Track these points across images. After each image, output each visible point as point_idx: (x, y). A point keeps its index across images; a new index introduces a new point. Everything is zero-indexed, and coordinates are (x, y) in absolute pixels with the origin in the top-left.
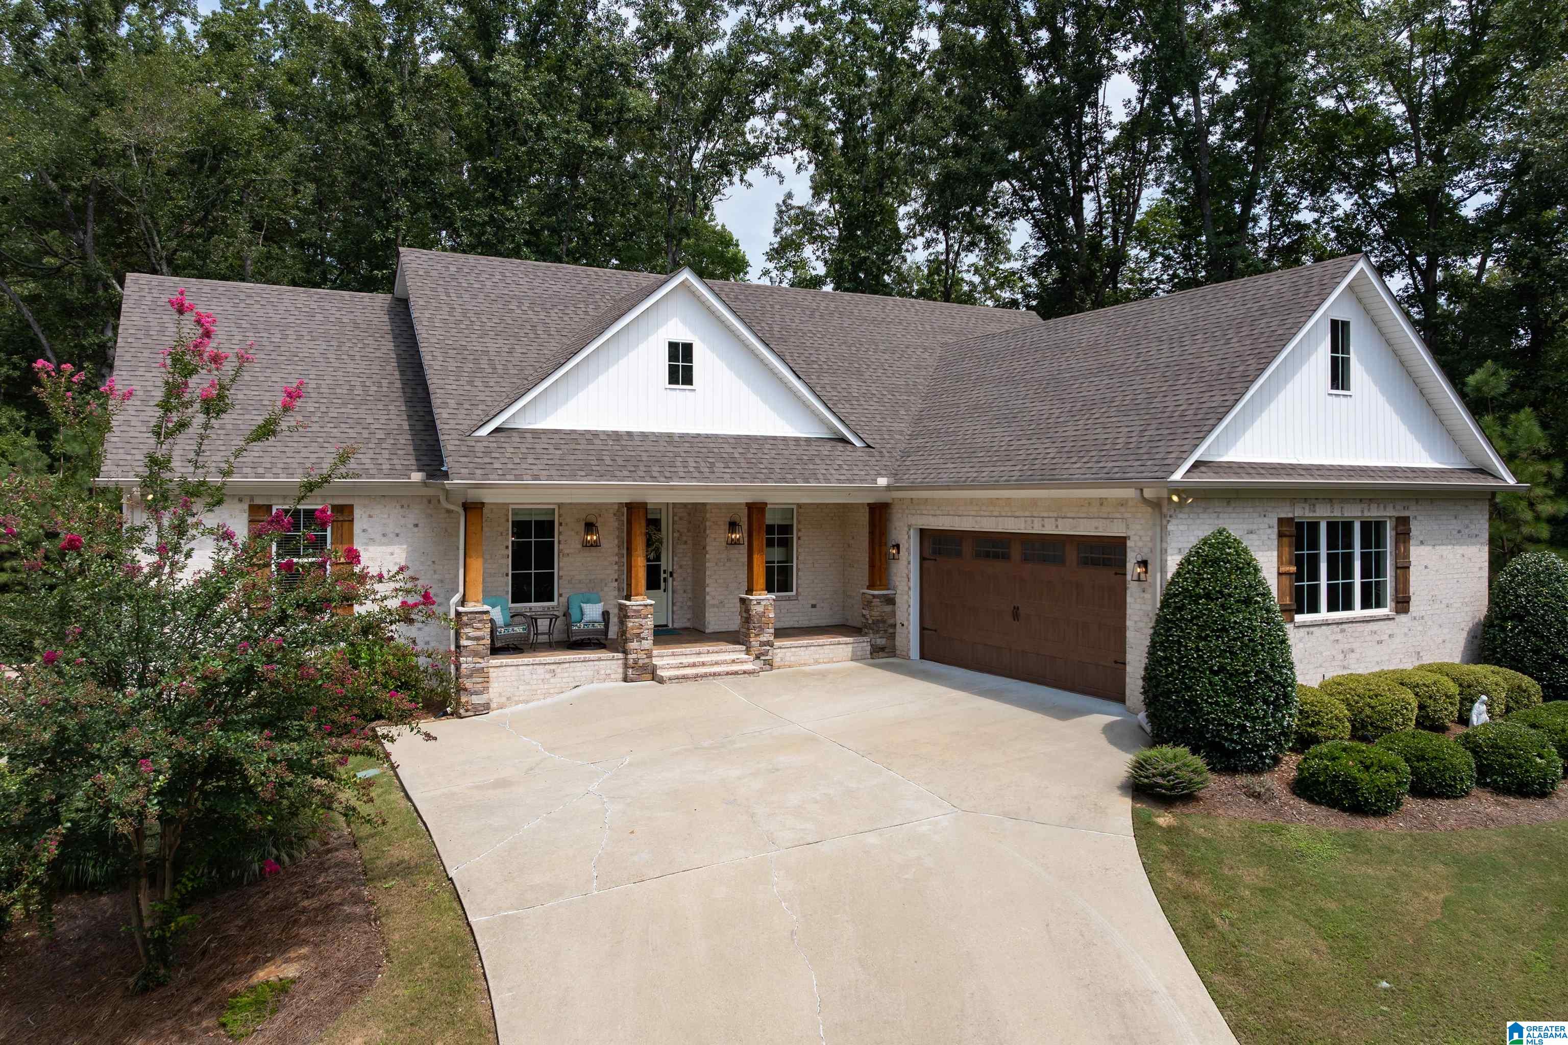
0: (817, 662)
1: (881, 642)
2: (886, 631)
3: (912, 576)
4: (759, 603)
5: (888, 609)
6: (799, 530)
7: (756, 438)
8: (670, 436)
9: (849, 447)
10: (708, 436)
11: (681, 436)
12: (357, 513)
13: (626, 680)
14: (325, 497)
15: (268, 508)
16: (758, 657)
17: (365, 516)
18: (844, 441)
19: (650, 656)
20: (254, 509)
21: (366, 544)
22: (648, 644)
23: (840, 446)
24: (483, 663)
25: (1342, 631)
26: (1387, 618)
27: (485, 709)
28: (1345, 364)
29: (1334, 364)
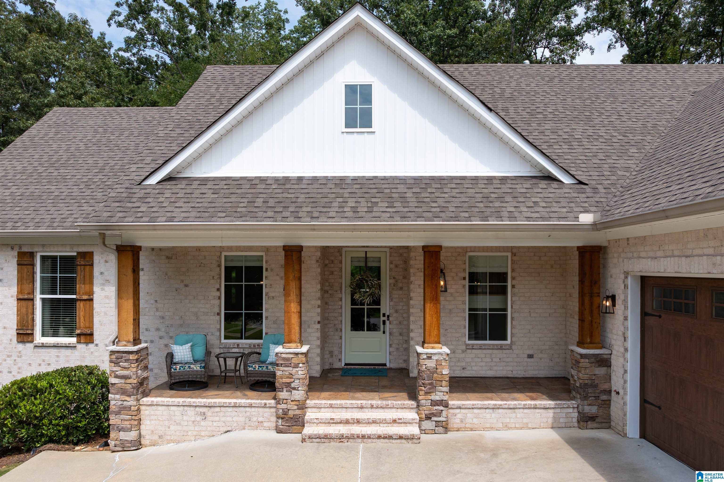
0: (507, 427)
1: (593, 410)
2: (597, 398)
3: (629, 334)
4: (429, 358)
5: (601, 371)
6: (513, 278)
7: (440, 179)
8: (342, 179)
9: (555, 185)
10: (385, 178)
11: (355, 179)
12: (97, 259)
13: (279, 431)
14: (72, 246)
15: (32, 255)
16: (428, 418)
17: (102, 261)
18: (551, 178)
19: (302, 407)
20: (21, 255)
21: (103, 284)
22: (299, 395)
23: (543, 184)
24: (131, 401)
27: (133, 446)
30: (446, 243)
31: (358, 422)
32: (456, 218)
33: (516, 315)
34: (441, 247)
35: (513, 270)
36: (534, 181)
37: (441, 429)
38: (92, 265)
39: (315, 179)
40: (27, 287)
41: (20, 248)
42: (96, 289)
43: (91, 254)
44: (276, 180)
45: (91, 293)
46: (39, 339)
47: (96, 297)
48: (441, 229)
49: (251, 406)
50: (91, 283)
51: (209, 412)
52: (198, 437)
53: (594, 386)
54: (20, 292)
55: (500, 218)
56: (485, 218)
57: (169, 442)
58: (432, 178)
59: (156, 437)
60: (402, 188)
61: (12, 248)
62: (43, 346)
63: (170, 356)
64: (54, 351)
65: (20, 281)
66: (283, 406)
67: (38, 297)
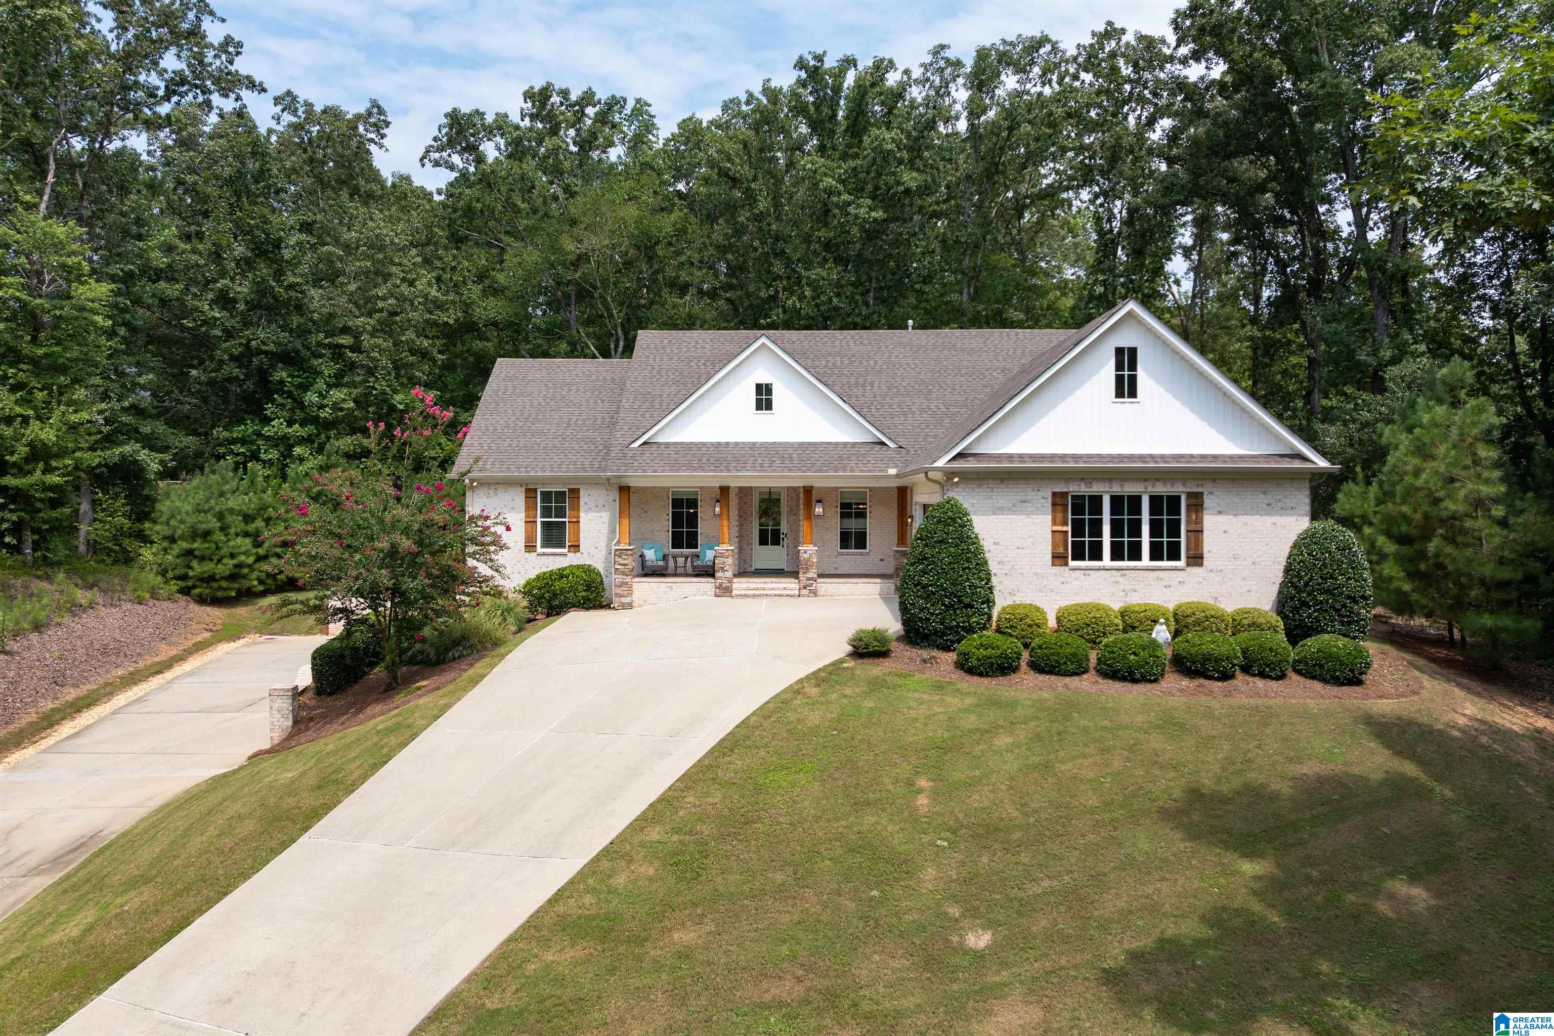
4: (805, 553)
6: (869, 506)
7: (815, 444)
8: (754, 444)
9: (885, 448)
10: (780, 444)
11: (762, 444)
12: (582, 493)
13: (716, 596)
14: (564, 484)
15: (535, 490)
16: (805, 588)
17: (586, 495)
18: (883, 444)
19: (730, 582)
20: (528, 491)
21: (587, 511)
22: (729, 574)
23: (878, 447)
24: (628, 579)
25: (1122, 575)
26: (1176, 569)
27: (630, 606)
28: (1133, 380)
29: (1119, 380)
30: (818, 486)
31: (764, 588)
32: (821, 471)
33: (871, 532)
34: (812, 487)
35: (869, 501)
36: (871, 445)
37: (813, 595)
38: (578, 498)
39: (737, 444)
40: (532, 513)
41: (527, 485)
42: (582, 514)
43: (578, 490)
44: (712, 444)
45: (578, 517)
46: (539, 550)
47: (581, 520)
48: (811, 477)
49: (700, 582)
50: (578, 510)
51: (674, 586)
52: (667, 600)
54: (527, 516)
55: (845, 471)
56: (836, 471)
57: (650, 604)
58: (810, 443)
59: (641, 602)
60: (790, 451)
61: (521, 486)
62: (544, 554)
63: (642, 556)
64: (551, 558)
65: (527, 509)
66: (720, 581)
67: (539, 520)
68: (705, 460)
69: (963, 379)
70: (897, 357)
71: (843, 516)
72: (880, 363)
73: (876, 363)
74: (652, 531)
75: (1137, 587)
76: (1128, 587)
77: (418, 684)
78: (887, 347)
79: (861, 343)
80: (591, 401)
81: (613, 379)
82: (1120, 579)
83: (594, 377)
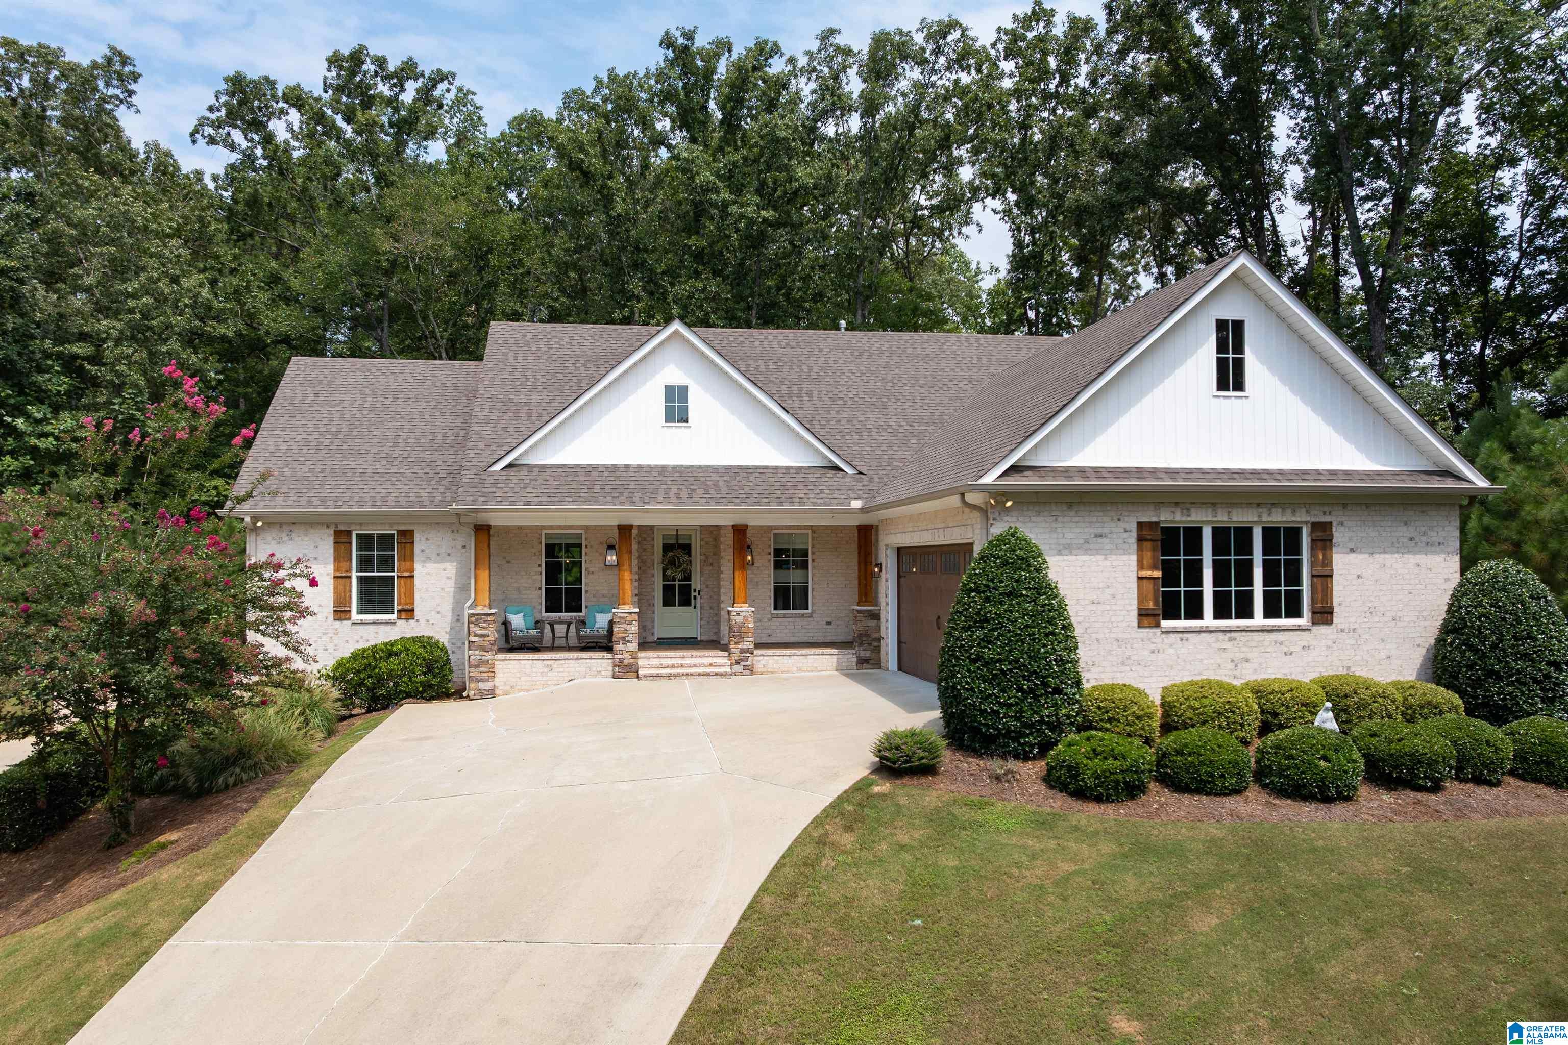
0: (800, 670)
1: (868, 654)
2: (870, 644)
3: (889, 592)
4: (738, 615)
5: (873, 623)
6: (813, 553)
7: (747, 468)
8: (664, 468)
9: (840, 474)
10: (700, 467)
11: (675, 468)
12: (417, 537)
13: (614, 676)
14: (391, 524)
15: (349, 533)
16: (738, 663)
17: (423, 539)
18: (837, 468)
19: (635, 657)
20: (338, 533)
21: (424, 562)
22: (633, 646)
23: (830, 473)
24: (489, 656)
25: (1230, 639)
26: (1299, 629)
27: (491, 694)
28: (1239, 365)
29: (1222, 364)
30: (751, 523)
31: (682, 666)
32: (759, 504)
33: (816, 586)
34: (747, 526)
35: (813, 546)
36: (824, 471)
37: (748, 672)
38: (413, 543)
39: (640, 467)
40: (344, 565)
41: (336, 526)
42: (417, 566)
43: (411, 532)
44: (606, 467)
45: (412, 570)
46: (355, 616)
47: (416, 574)
48: (746, 511)
49: (591, 659)
50: (412, 559)
51: (555, 665)
52: (545, 685)
53: (868, 636)
54: (337, 569)
55: (792, 503)
56: (781, 504)
57: (520, 691)
58: (740, 468)
59: (508, 688)
60: (715, 477)
61: (328, 527)
62: (362, 623)
63: (506, 624)
64: (372, 628)
65: (337, 559)
66: (620, 656)
67: (355, 574)
68: (597, 488)
69: (922, 391)
70: (835, 362)
71: (778, 565)
72: (815, 369)
73: (810, 369)
74: (518, 589)
75: (1250, 656)
76: (1239, 656)
77: (162, 839)
78: (821, 350)
79: (787, 345)
80: (427, 413)
81: (456, 387)
82: (1228, 645)
83: (429, 383)
